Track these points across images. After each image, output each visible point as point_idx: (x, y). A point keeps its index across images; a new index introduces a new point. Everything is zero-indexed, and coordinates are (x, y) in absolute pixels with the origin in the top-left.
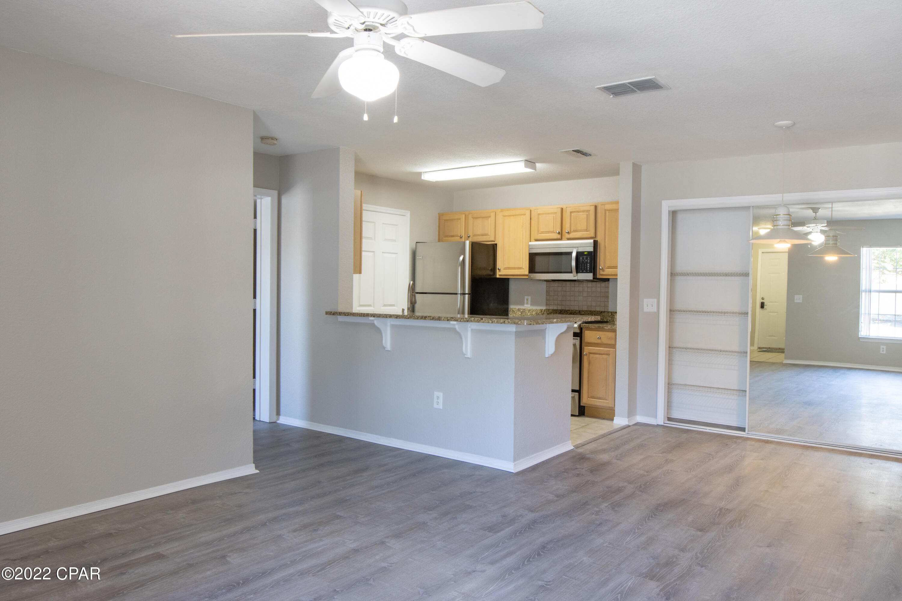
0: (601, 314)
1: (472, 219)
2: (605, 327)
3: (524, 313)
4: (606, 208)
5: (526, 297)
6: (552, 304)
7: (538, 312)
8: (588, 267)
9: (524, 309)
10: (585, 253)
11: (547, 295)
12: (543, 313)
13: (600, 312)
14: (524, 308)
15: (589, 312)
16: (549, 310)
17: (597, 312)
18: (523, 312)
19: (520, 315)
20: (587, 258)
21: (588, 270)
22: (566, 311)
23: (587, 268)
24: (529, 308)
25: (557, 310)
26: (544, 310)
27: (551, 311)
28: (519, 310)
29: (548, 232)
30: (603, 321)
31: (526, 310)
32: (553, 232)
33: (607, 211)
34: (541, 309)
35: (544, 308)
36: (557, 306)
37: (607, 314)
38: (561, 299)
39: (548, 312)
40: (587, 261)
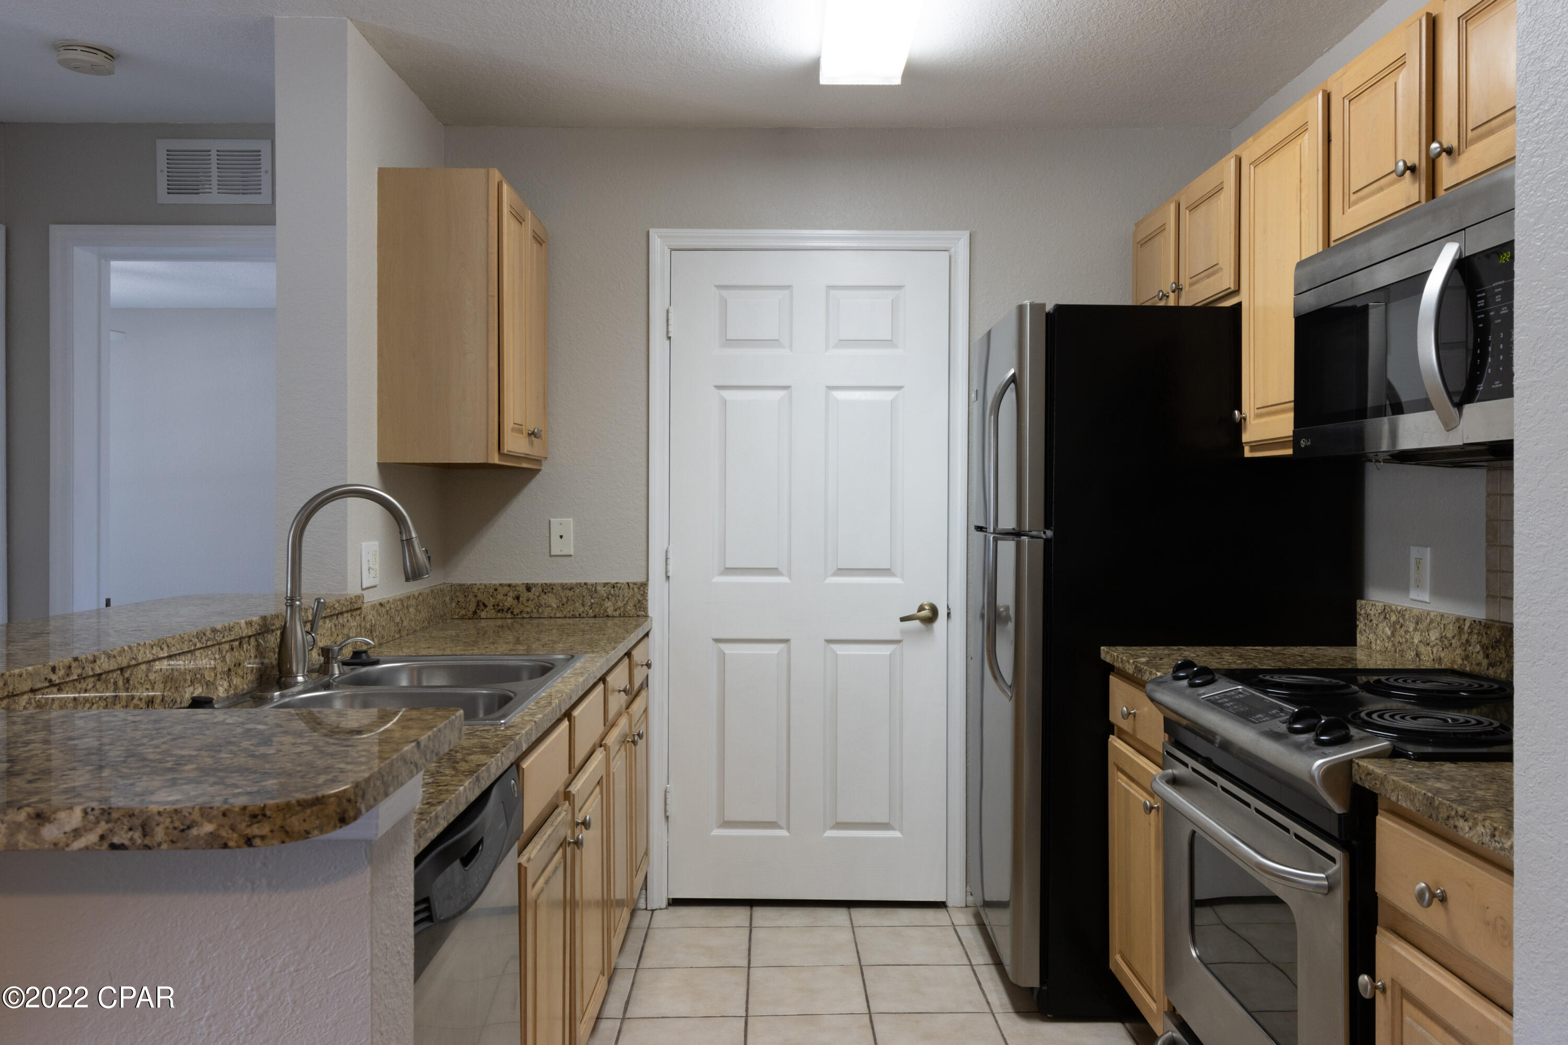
1: (1187, 212)
3: (1402, 632)
5: (1414, 552)
7: (1449, 635)
9: (1402, 613)
11: (1488, 544)
12: (1467, 641)
18: (1398, 627)
19: (1389, 638)
26: (1471, 629)
28: (1385, 613)
29: (1379, 184)
31: (1407, 616)
32: (1392, 177)
34: (1458, 619)
35: (1480, 614)
39: (1485, 640)
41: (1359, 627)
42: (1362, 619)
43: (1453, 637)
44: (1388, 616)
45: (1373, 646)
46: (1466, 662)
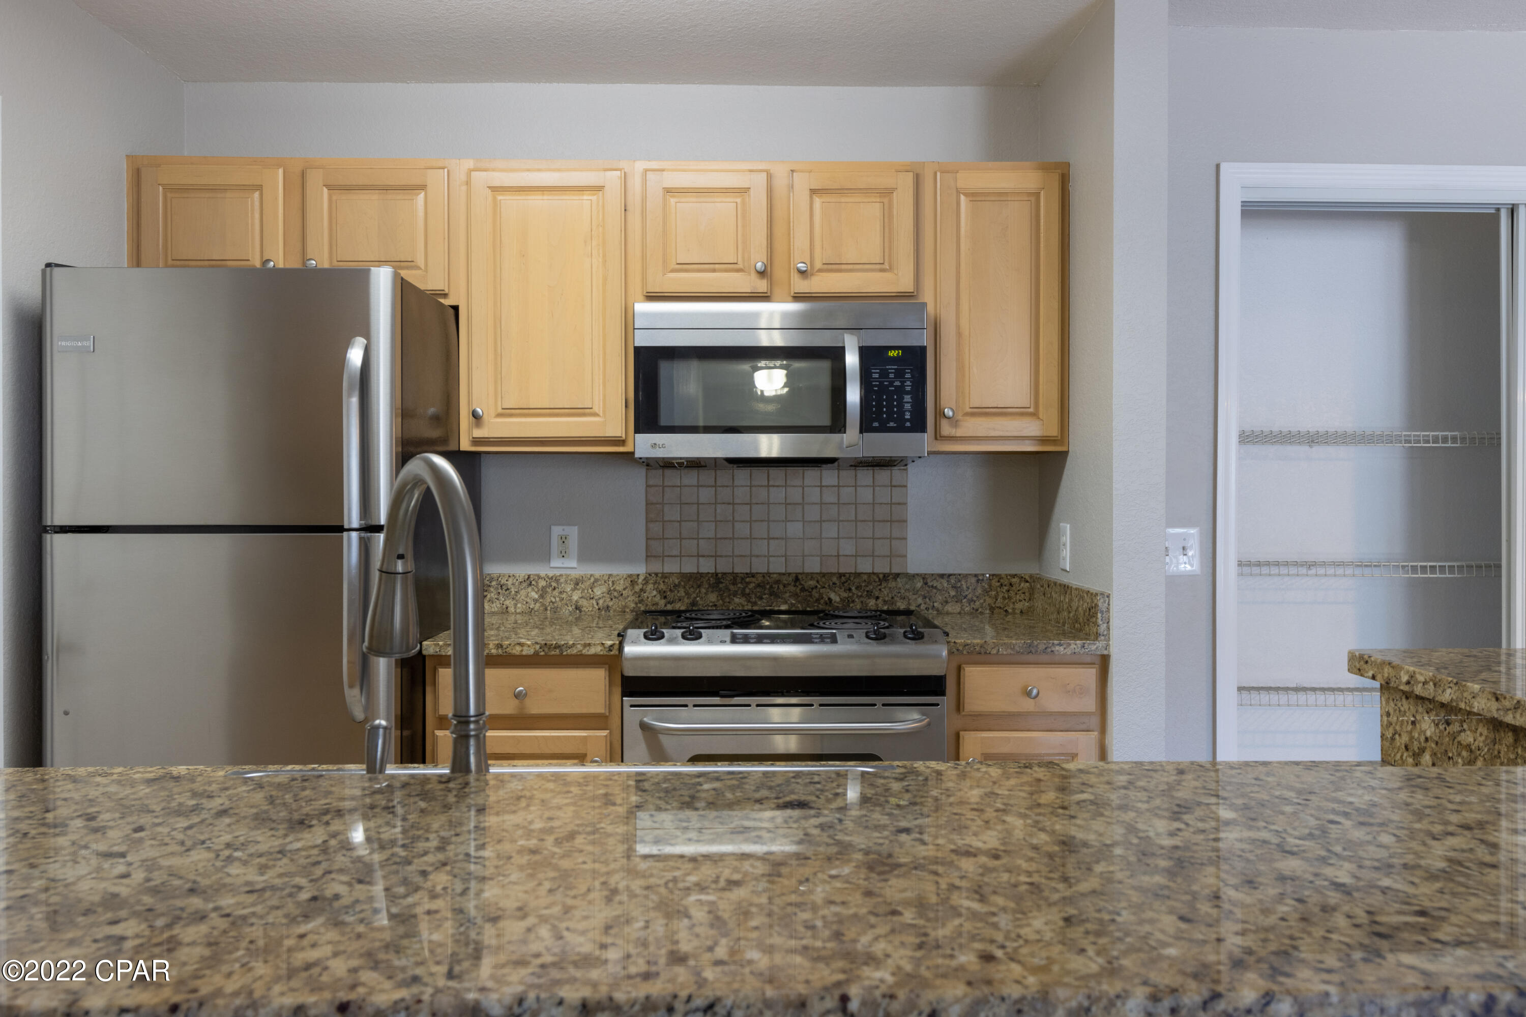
0: (884, 584)
1: (325, 190)
2: (1057, 648)
3: (556, 593)
4: (961, 184)
5: (557, 531)
6: (676, 552)
7: (619, 588)
8: (908, 406)
9: (556, 579)
10: (892, 353)
11: (648, 521)
12: (642, 590)
13: (881, 576)
14: (551, 574)
15: (835, 579)
16: (665, 576)
17: (865, 577)
19: (536, 601)
20: (900, 374)
21: (908, 420)
22: (739, 580)
23: (901, 412)
24: (575, 574)
25: (701, 575)
26: (646, 581)
27: (677, 581)
28: (529, 581)
29: (712, 267)
30: (890, 608)
31: (562, 580)
32: (732, 267)
33: (966, 195)
34: (630, 576)
35: (640, 570)
36: (695, 559)
37: (906, 583)
38: (711, 534)
39: (662, 586)
40: (903, 386)
41: (489, 596)
42: (492, 589)
43: (624, 589)
44: (533, 583)
45: (512, 610)
46: (639, 605)
